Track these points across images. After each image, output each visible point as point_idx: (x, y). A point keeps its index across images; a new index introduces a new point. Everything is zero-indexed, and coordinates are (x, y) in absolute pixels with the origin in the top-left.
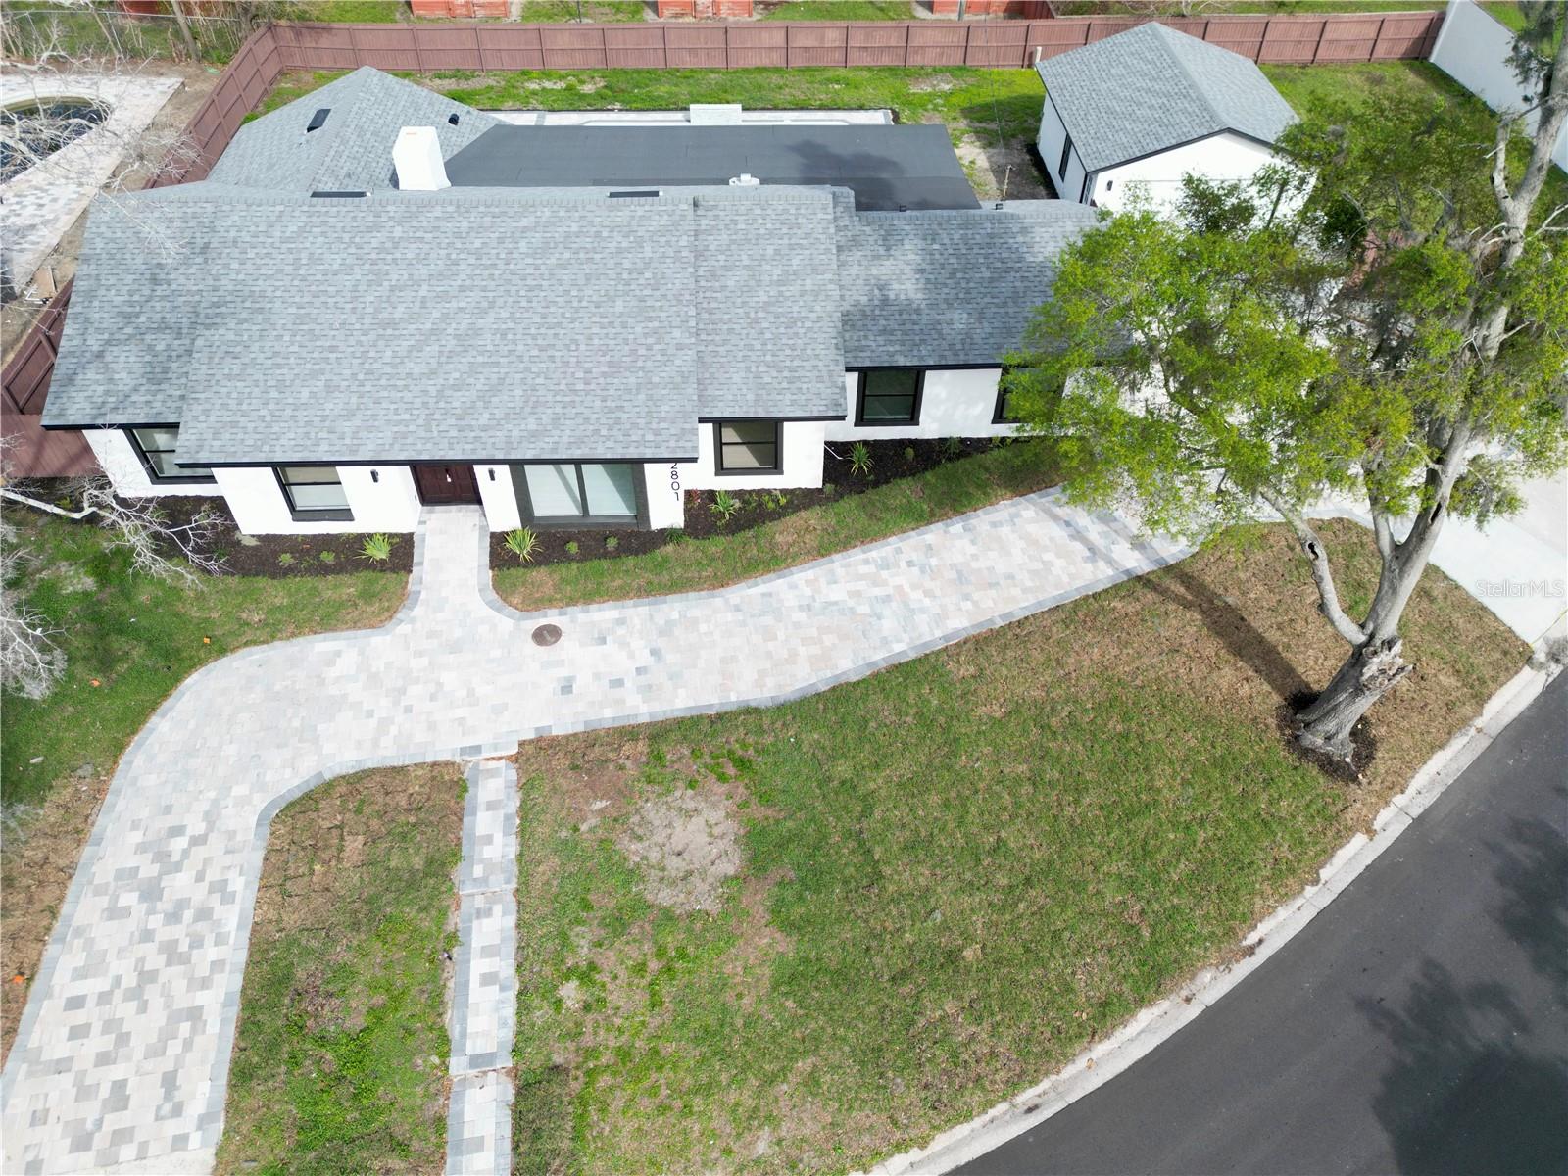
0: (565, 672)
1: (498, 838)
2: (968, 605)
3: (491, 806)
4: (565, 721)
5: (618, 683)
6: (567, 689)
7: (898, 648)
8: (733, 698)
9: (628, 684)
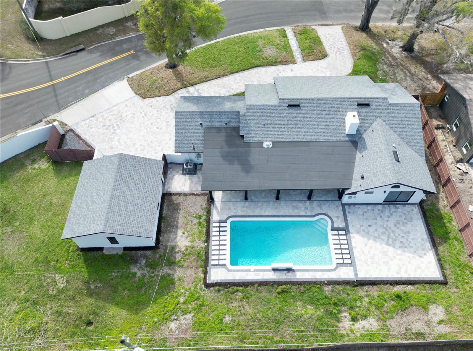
0: (293, 72)
1: (297, 55)
2: (224, 81)
3: (299, 58)
4: (291, 66)
5: (284, 71)
6: (292, 70)
7: (237, 75)
8: (265, 68)
9: (282, 71)
